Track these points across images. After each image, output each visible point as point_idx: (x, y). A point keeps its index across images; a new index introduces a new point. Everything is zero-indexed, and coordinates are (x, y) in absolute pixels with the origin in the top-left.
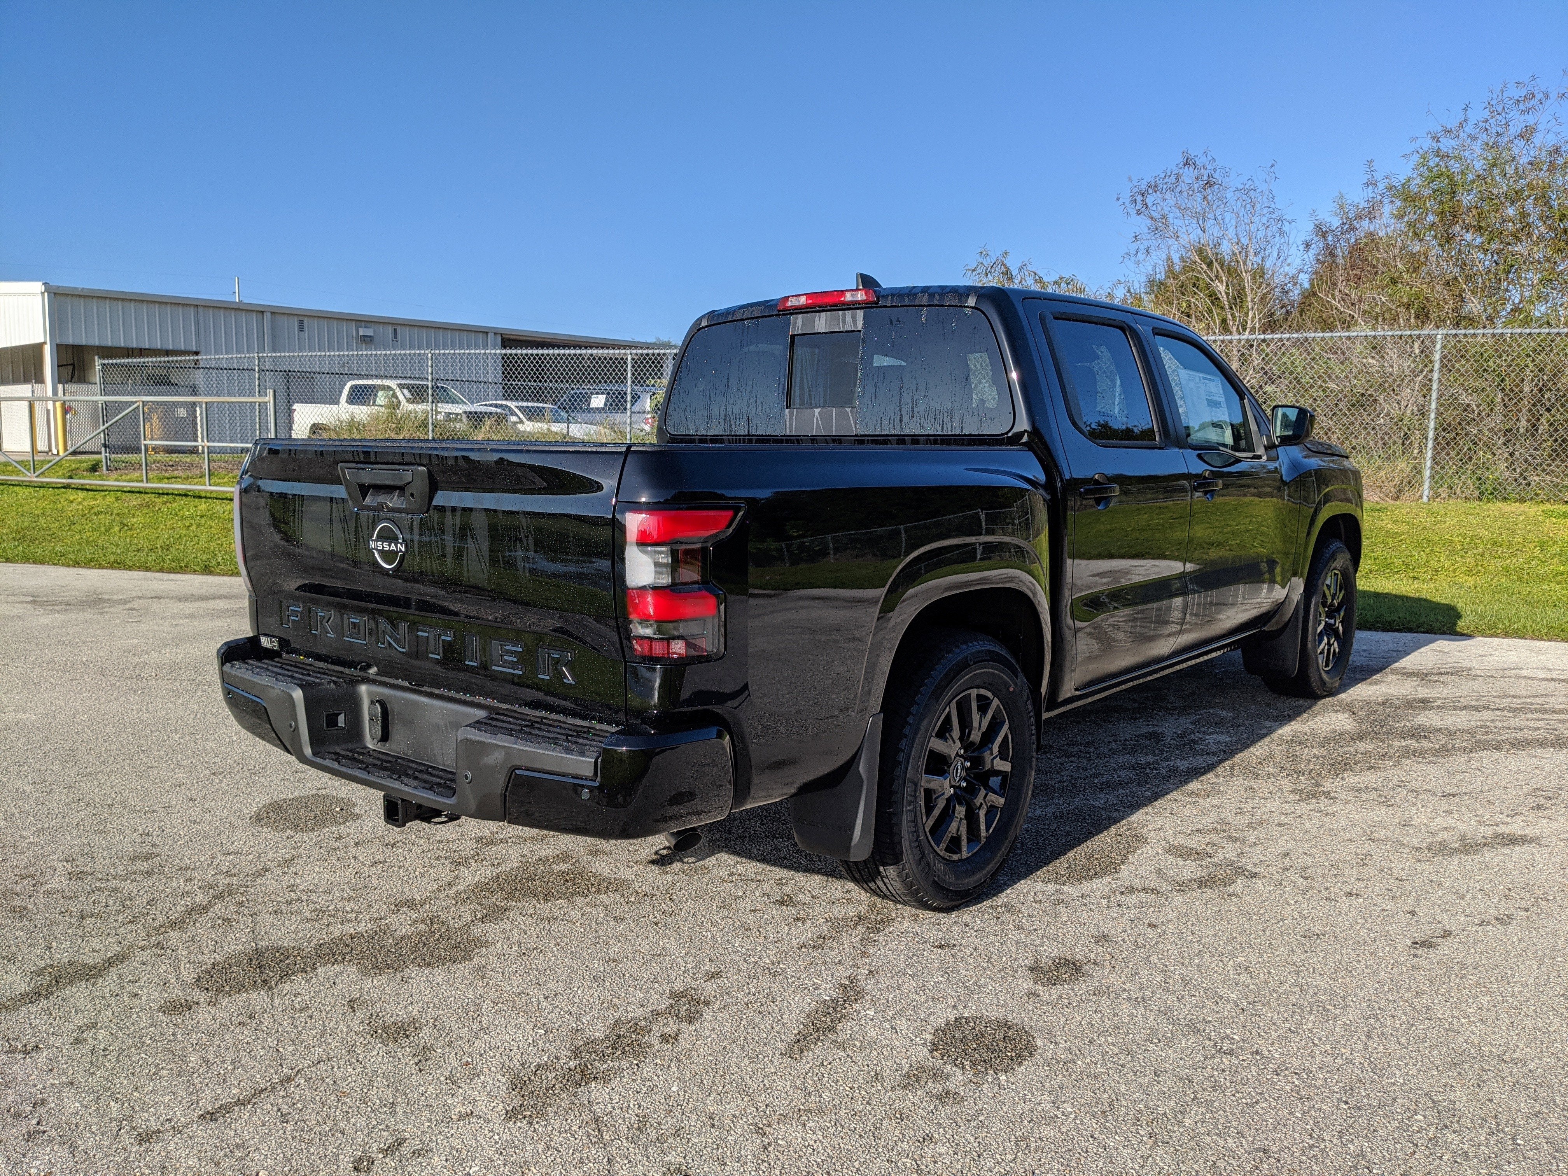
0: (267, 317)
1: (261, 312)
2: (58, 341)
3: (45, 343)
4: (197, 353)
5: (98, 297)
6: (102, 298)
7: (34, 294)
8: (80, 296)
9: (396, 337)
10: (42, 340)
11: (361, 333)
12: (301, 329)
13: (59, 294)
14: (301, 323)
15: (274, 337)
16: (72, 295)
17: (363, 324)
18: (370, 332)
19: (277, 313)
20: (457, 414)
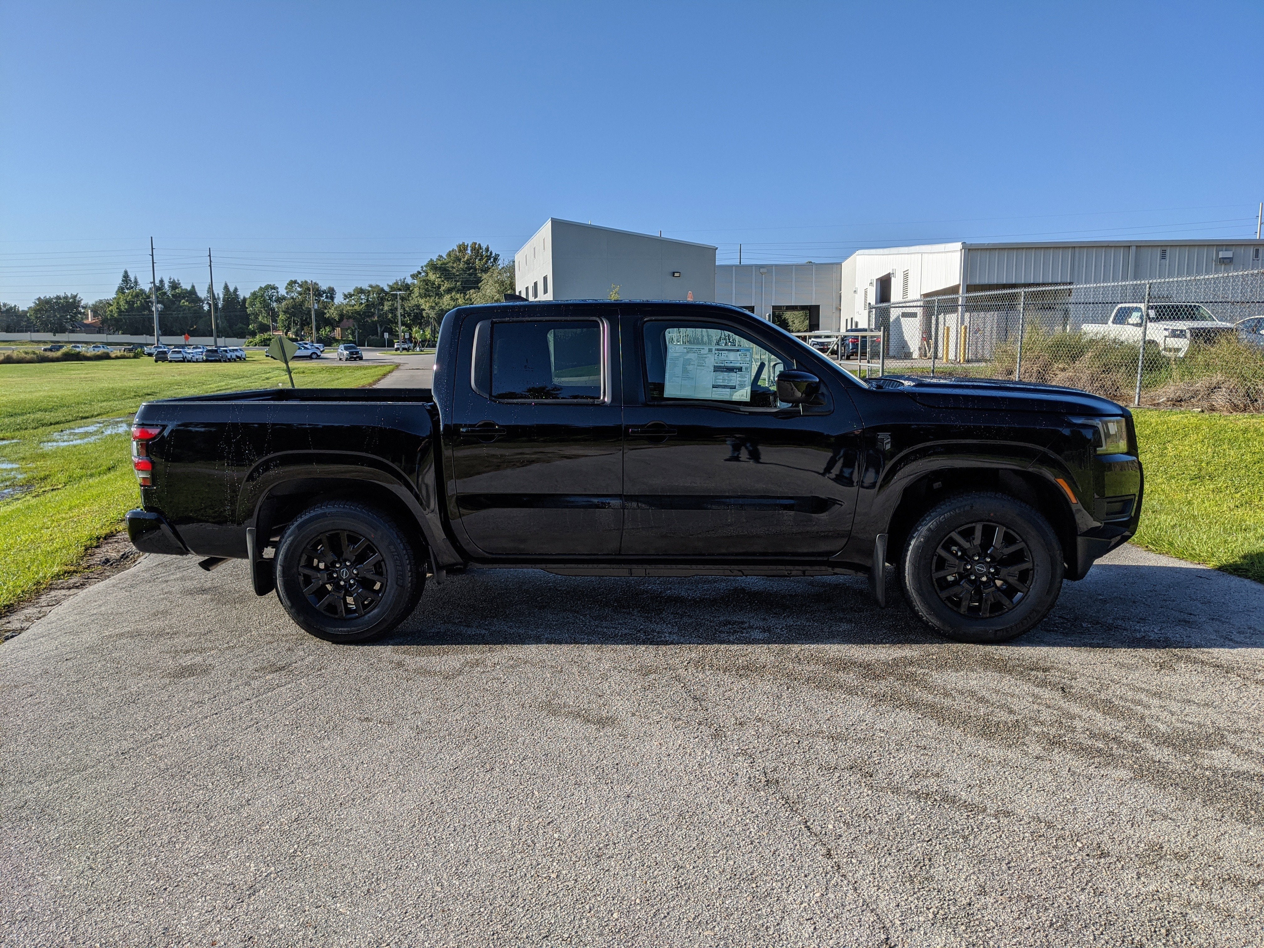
0: (1133, 249)
1: (1127, 246)
2: (968, 283)
3: (960, 285)
4: (1070, 283)
5: (999, 249)
6: (1002, 249)
7: (956, 251)
8: (987, 249)
9: (1257, 256)
10: (957, 283)
11: (1220, 256)
12: (1163, 257)
13: (973, 249)
14: (1164, 253)
15: (1137, 266)
16: (981, 249)
17: (1224, 248)
18: (1229, 254)
19: (1140, 246)
20: (1181, 331)
